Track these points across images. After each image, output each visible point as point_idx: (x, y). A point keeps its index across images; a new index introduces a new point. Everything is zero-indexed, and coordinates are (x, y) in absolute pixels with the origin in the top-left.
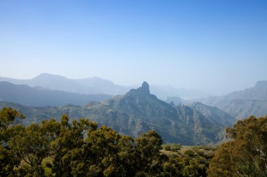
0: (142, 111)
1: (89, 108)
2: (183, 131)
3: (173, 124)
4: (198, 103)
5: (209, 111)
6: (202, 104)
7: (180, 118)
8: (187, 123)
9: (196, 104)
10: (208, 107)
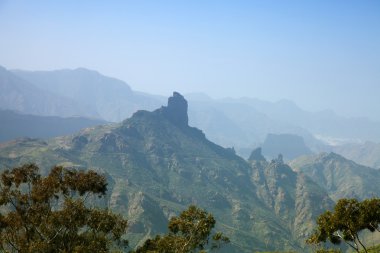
0: (159, 169)
1: (12, 156)
2: (261, 229)
3: (237, 208)
4: (333, 156)
5: (358, 180)
6: (343, 160)
7: (261, 192)
8: (278, 208)
9: (326, 159)
10: (359, 170)
